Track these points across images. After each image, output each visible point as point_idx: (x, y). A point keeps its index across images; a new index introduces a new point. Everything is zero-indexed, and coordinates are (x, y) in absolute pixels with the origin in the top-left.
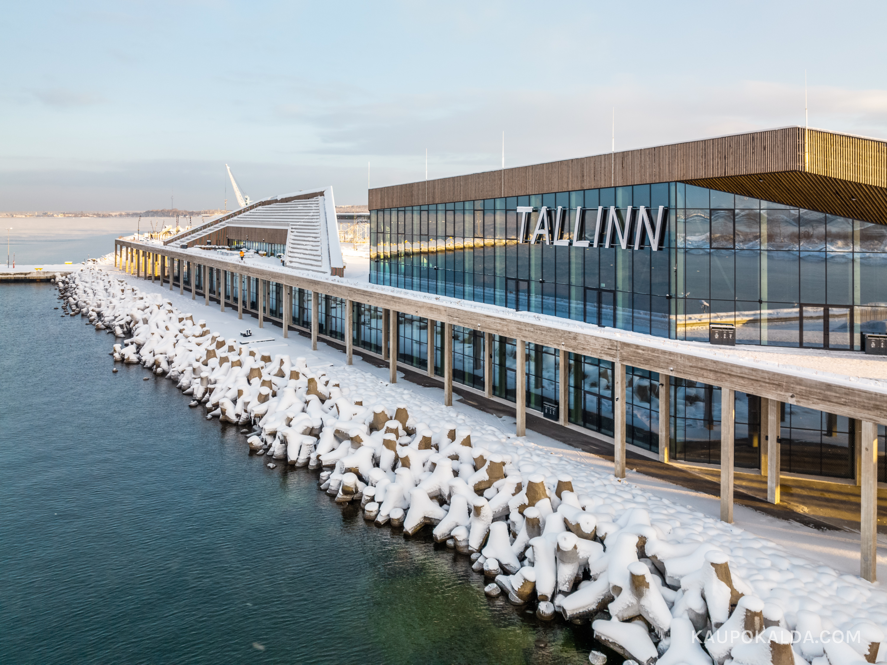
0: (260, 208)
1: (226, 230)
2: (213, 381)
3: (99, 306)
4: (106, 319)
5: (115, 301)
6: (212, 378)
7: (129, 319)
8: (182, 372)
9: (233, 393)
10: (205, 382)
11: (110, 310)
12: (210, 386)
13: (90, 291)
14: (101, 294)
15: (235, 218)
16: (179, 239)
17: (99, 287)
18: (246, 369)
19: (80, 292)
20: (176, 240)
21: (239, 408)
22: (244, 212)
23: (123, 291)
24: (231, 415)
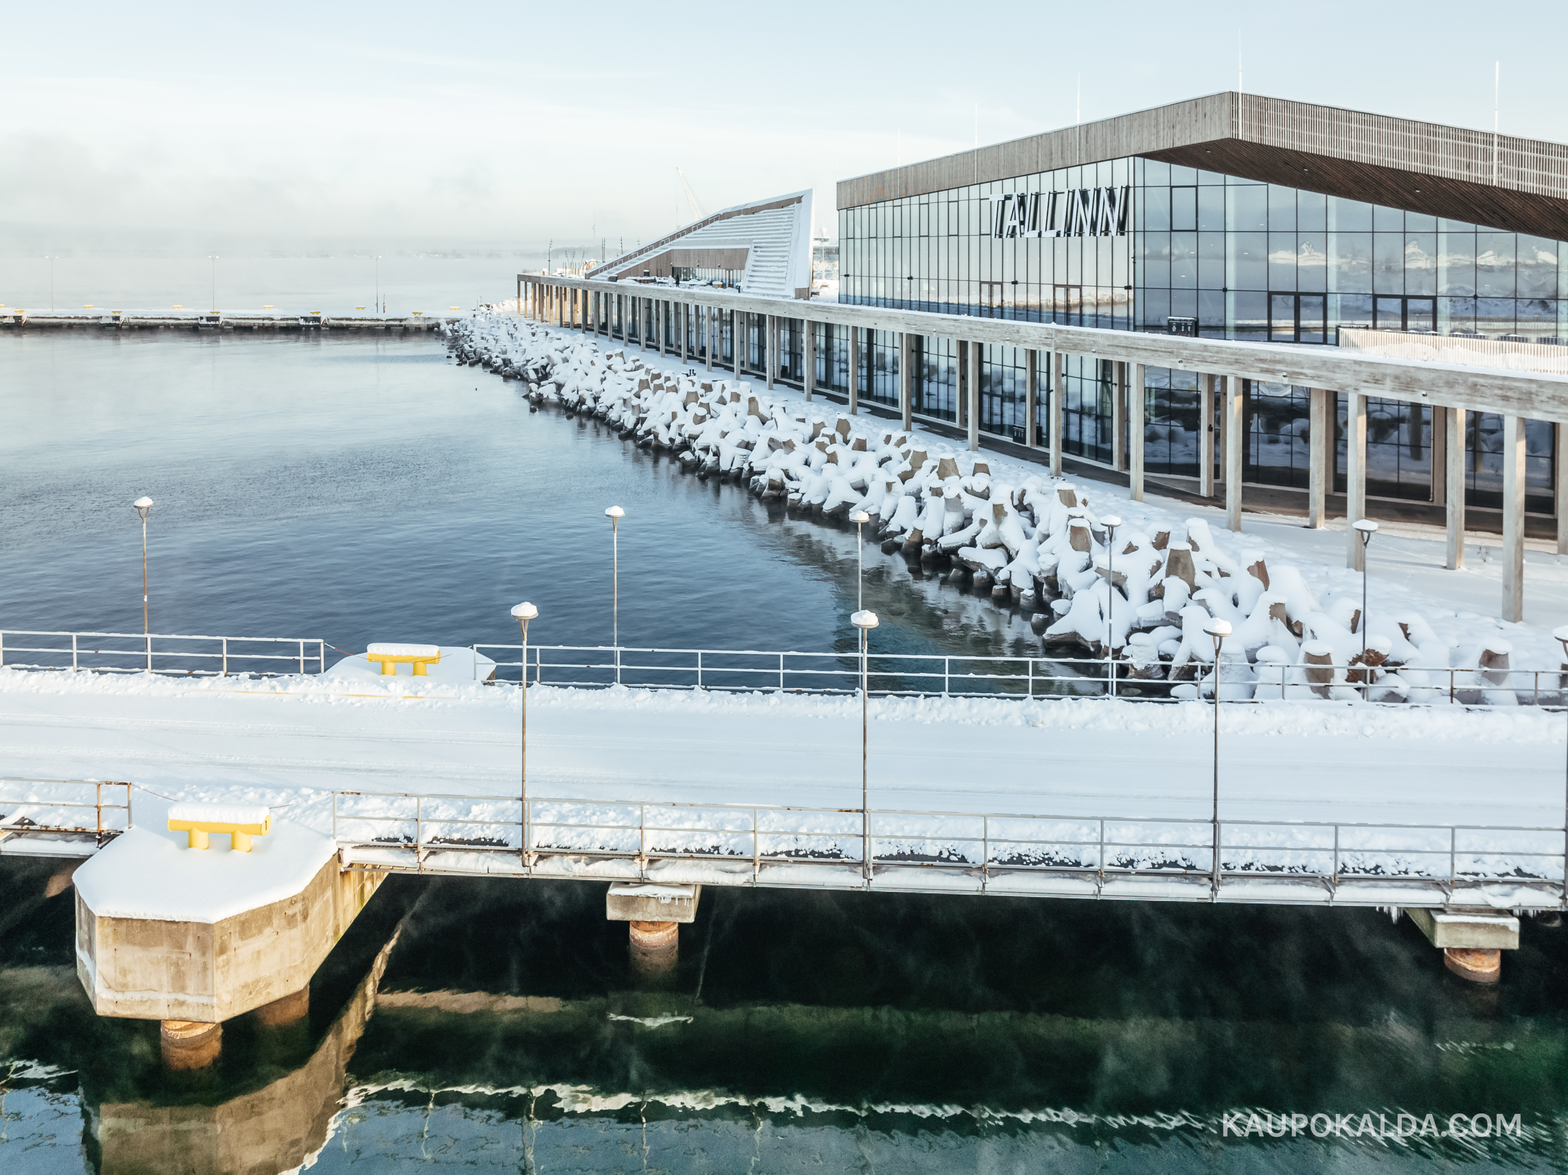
0: (717, 223)
1: (669, 254)
2: (645, 409)
3: (505, 353)
4: (515, 365)
5: (525, 344)
6: (644, 406)
7: (544, 362)
8: (611, 407)
9: (668, 417)
10: (636, 411)
11: (519, 354)
12: (642, 415)
13: (490, 338)
14: (505, 340)
15: (682, 239)
16: (605, 269)
17: (502, 334)
18: (682, 394)
19: (476, 338)
20: (601, 271)
21: (673, 433)
22: (695, 229)
23: (534, 334)
24: (664, 439)
